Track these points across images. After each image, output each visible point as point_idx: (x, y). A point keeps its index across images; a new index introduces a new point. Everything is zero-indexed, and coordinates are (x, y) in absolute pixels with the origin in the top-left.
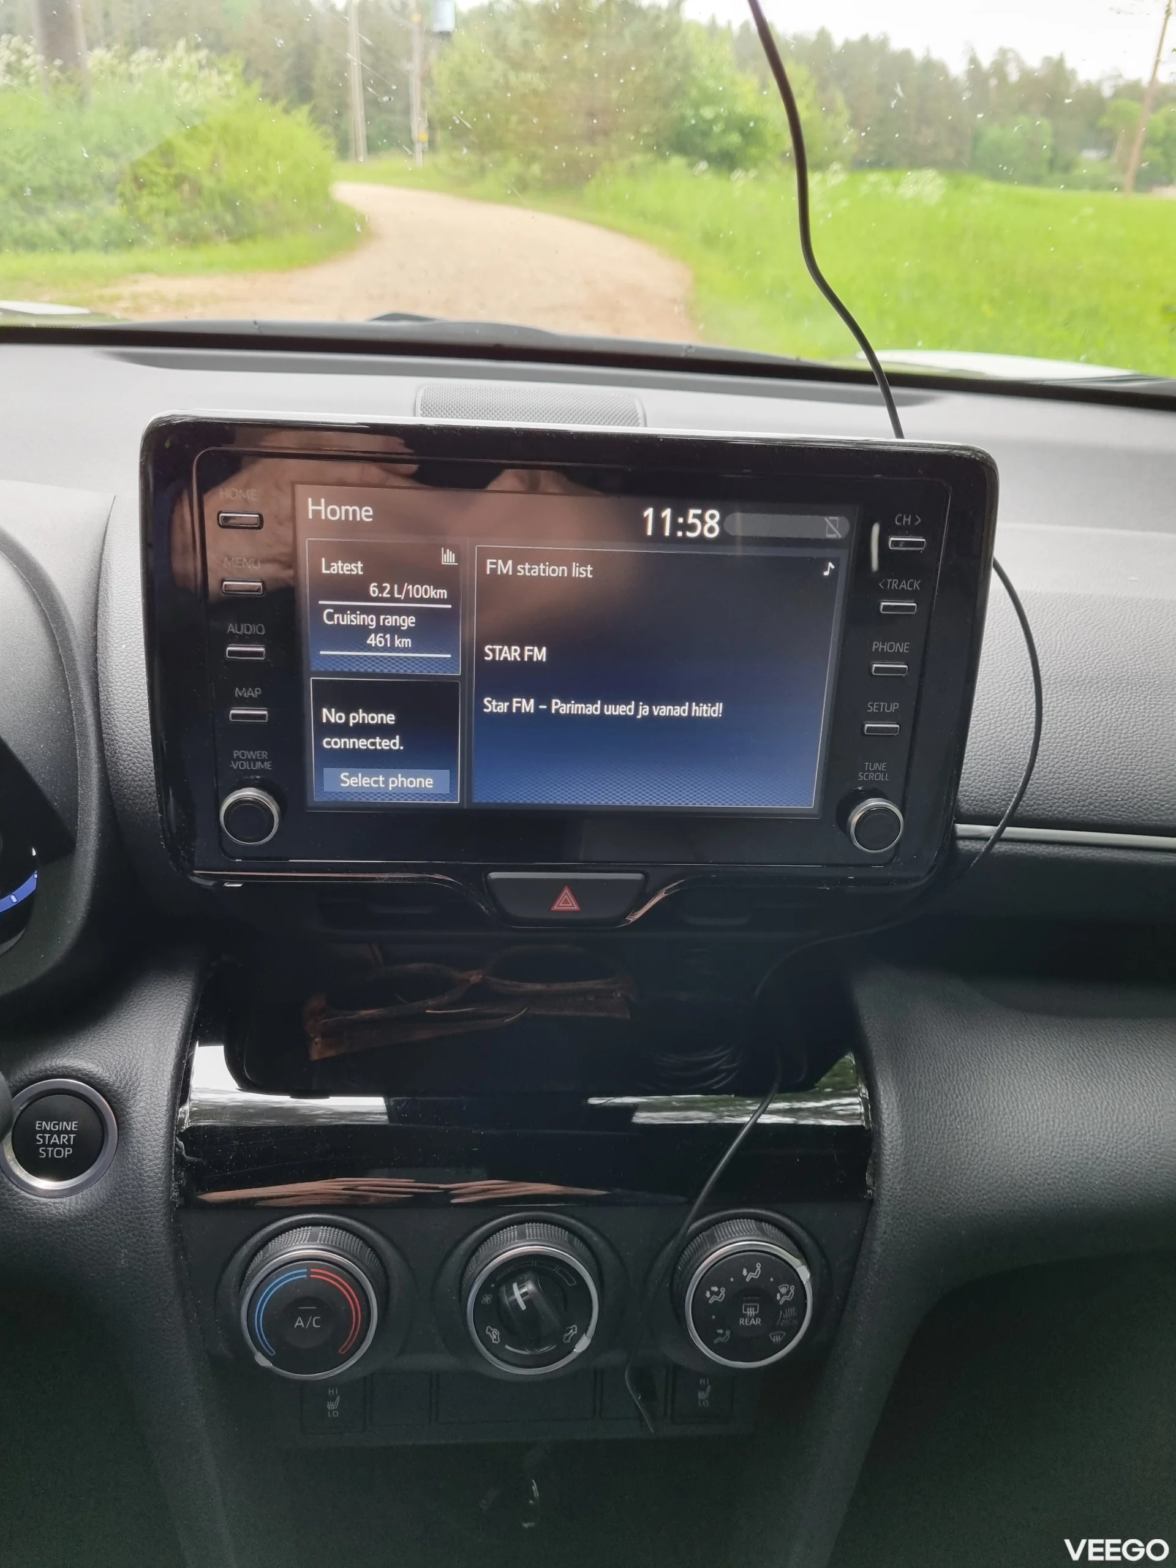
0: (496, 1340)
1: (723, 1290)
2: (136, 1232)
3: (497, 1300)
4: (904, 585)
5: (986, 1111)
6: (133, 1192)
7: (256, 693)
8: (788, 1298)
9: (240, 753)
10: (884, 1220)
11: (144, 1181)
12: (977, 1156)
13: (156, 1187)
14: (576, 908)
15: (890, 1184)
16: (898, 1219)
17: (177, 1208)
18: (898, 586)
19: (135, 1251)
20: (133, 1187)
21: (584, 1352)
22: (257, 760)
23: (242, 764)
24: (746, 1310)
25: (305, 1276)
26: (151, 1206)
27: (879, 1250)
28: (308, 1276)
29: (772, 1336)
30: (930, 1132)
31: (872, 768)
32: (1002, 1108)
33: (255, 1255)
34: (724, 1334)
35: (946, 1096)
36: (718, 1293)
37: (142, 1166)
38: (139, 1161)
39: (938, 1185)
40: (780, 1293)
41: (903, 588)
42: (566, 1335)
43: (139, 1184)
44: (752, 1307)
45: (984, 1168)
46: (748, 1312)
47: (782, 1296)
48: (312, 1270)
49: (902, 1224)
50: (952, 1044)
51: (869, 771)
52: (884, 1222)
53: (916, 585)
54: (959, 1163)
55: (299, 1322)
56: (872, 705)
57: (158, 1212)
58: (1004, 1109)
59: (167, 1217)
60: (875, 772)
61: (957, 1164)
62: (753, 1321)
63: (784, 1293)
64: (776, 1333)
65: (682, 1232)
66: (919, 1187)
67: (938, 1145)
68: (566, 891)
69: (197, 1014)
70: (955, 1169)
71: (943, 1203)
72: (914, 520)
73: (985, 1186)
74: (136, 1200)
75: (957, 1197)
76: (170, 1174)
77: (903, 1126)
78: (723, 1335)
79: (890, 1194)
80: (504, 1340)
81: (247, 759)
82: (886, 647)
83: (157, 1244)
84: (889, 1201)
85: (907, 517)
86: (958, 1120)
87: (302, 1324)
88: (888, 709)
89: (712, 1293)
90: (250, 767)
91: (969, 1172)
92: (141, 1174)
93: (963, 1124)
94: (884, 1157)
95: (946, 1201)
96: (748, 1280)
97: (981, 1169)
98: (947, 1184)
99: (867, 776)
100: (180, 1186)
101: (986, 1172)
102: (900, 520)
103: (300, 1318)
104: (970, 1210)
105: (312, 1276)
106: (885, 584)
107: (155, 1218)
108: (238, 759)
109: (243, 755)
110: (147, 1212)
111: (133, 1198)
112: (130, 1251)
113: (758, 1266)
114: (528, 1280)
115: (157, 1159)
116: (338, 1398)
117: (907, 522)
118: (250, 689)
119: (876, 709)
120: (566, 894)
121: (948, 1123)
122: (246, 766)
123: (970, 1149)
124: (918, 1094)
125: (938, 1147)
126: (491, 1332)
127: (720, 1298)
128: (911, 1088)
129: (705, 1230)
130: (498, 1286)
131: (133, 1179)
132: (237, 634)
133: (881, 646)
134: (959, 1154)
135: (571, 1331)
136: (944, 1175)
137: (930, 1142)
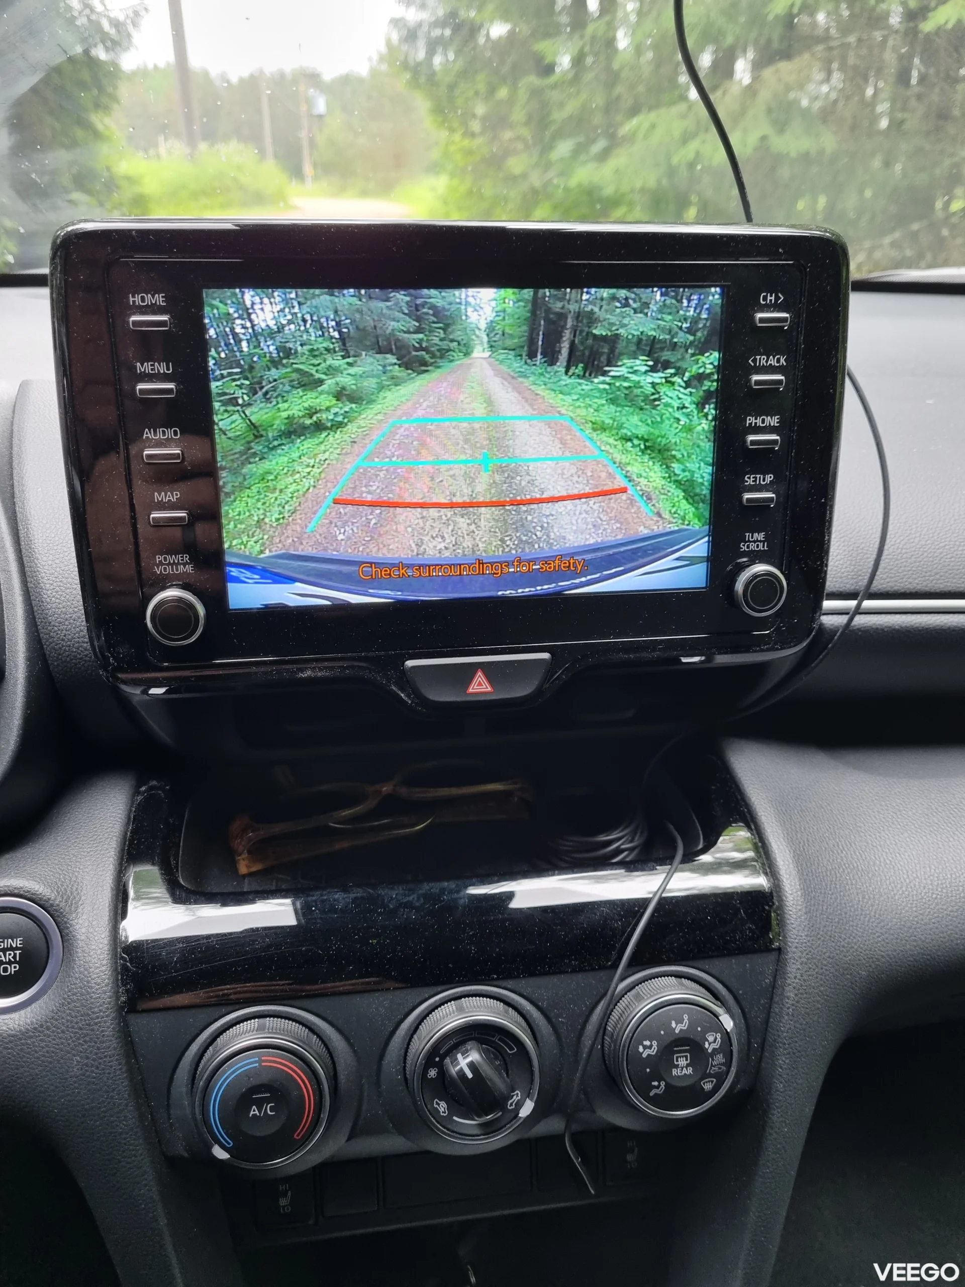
0: (445, 1113)
1: (655, 1043)
2: (87, 1039)
3: (443, 1073)
4: (772, 361)
5: (869, 863)
6: (81, 1000)
7: (175, 497)
8: (716, 1046)
9: (162, 558)
10: (794, 966)
11: (92, 988)
12: (867, 903)
13: (105, 992)
14: (489, 689)
15: (796, 932)
16: (806, 964)
17: (126, 1012)
18: (767, 362)
19: (87, 1058)
20: (82, 995)
21: (528, 1116)
22: (179, 563)
23: (165, 569)
24: (677, 1061)
25: (257, 1065)
26: (100, 1011)
27: (792, 995)
28: (260, 1065)
29: (704, 1084)
30: (824, 884)
31: (752, 538)
32: (882, 860)
33: (205, 1051)
34: (659, 1085)
35: (833, 852)
36: (650, 1047)
37: (89, 973)
38: (86, 970)
39: (837, 930)
40: (708, 1041)
41: (771, 364)
42: (510, 1101)
43: (88, 991)
44: (683, 1057)
45: (875, 912)
46: (680, 1063)
47: (710, 1044)
48: (263, 1058)
49: (810, 968)
50: (829, 808)
51: (749, 541)
52: (794, 968)
53: (782, 361)
54: (852, 910)
55: (254, 1111)
56: (749, 478)
57: (107, 1016)
58: (885, 860)
59: (117, 1021)
60: (755, 542)
61: (851, 911)
62: (685, 1071)
63: (712, 1042)
64: (707, 1080)
65: (609, 993)
66: (821, 933)
67: (832, 894)
68: (480, 673)
69: (131, 833)
70: (850, 915)
71: (843, 947)
72: (777, 298)
73: (878, 929)
74: (85, 1006)
75: (855, 940)
76: (117, 980)
77: (800, 879)
78: (658, 1087)
79: (797, 941)
80: (452, 1111)
81: (169, 564)
82: (759, 422)
83: (109, 1047)
84: (796, 947)
85: (771, 296)
86: (846, 872)
87: (257, 1112)
88: (764, 480)
89: (645, 1047)
90: (173, 571)
91: (862, 917)
92: (88, 982)
93: (851, 875)
94: (787, 908)
95: (846, 945)
96: (677, 1031)
97: (873, 913)
98: (845, 929)
99: (748, 547)
100: (127, 991)
101: (877, 916)
102: (765, 298)
103: (254, 1107)
104: (867, 952)
105: (263, 1064)
106: (755, 361)
107: (105, 1023)
108: (161, 563)
109: (165, 559)
110: (98, 1018)
111: (82, 1005)
112: (81, 1057)
113: (686, 1017)
114: (471, 1049)
115: (103, 966)
116: (289, 1194)
117: (771, 300)
118: (169, 493)
119: (753, 481)
120: (480, 677)
121: (838, 875)
122: (169, 570)
123: (860, 896)
124: (808, 851)
125: (833, 897)
126: (439, 1104)
127: (653, 1051)
128: (801, 845)
129: (629, 991)
130: (443, 1058)
131: (81, 988)
132: (153, 439)
133: (754, 421)
134: (851, 901)
135: (515, 1097)
136: (841, 922)
137: (825, 893)
